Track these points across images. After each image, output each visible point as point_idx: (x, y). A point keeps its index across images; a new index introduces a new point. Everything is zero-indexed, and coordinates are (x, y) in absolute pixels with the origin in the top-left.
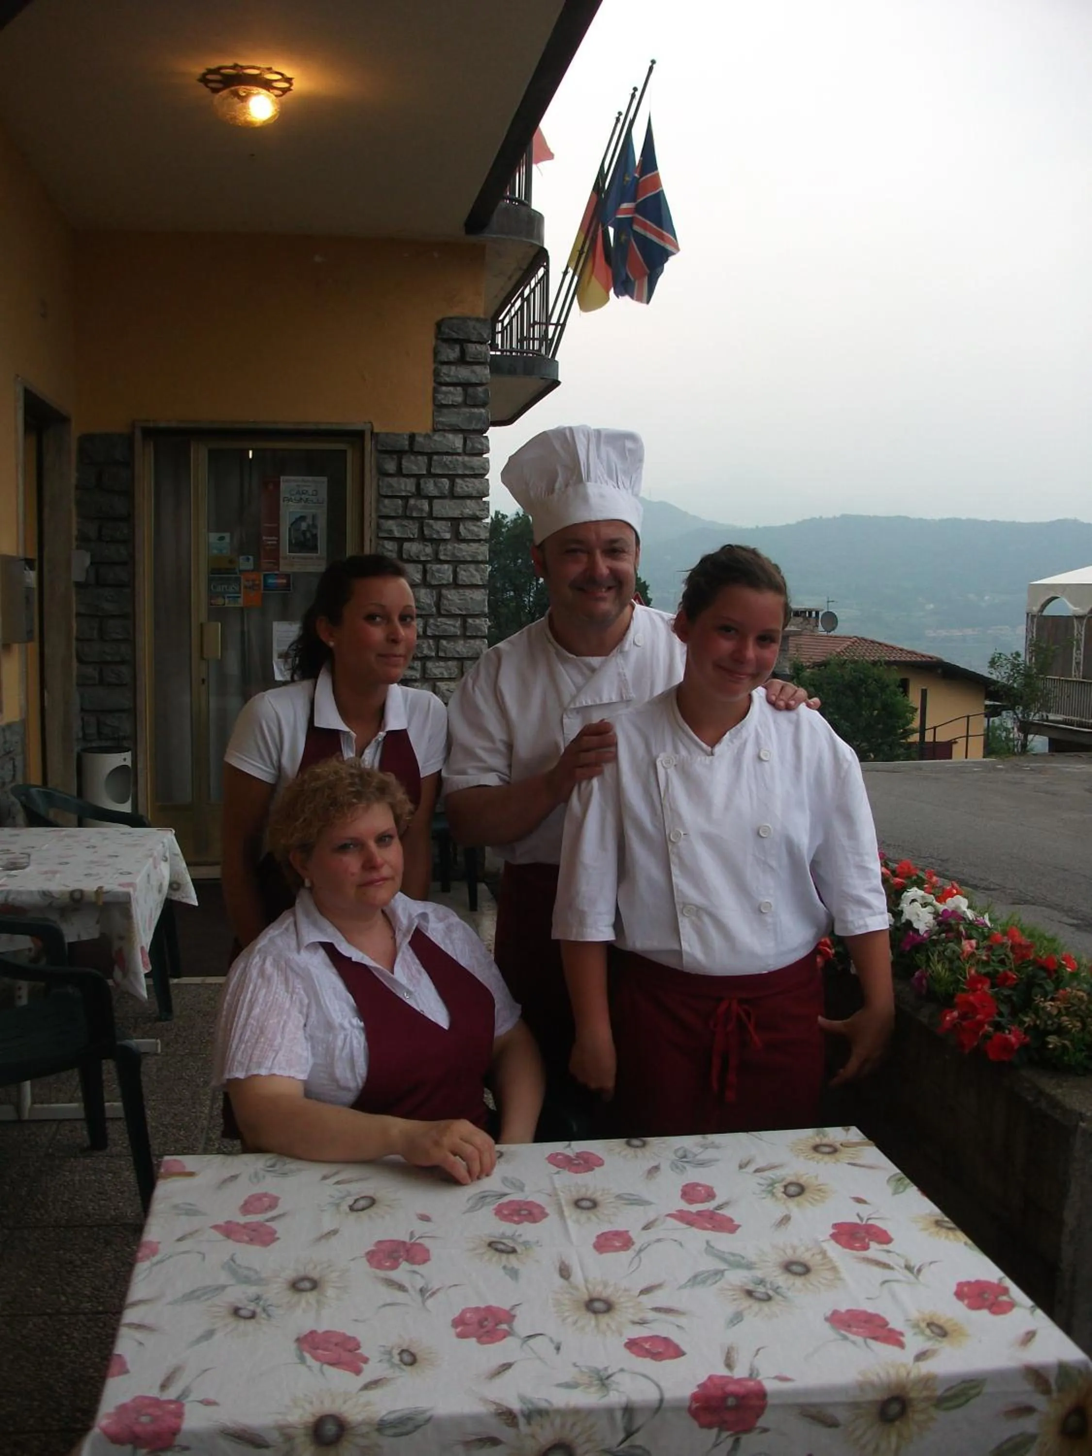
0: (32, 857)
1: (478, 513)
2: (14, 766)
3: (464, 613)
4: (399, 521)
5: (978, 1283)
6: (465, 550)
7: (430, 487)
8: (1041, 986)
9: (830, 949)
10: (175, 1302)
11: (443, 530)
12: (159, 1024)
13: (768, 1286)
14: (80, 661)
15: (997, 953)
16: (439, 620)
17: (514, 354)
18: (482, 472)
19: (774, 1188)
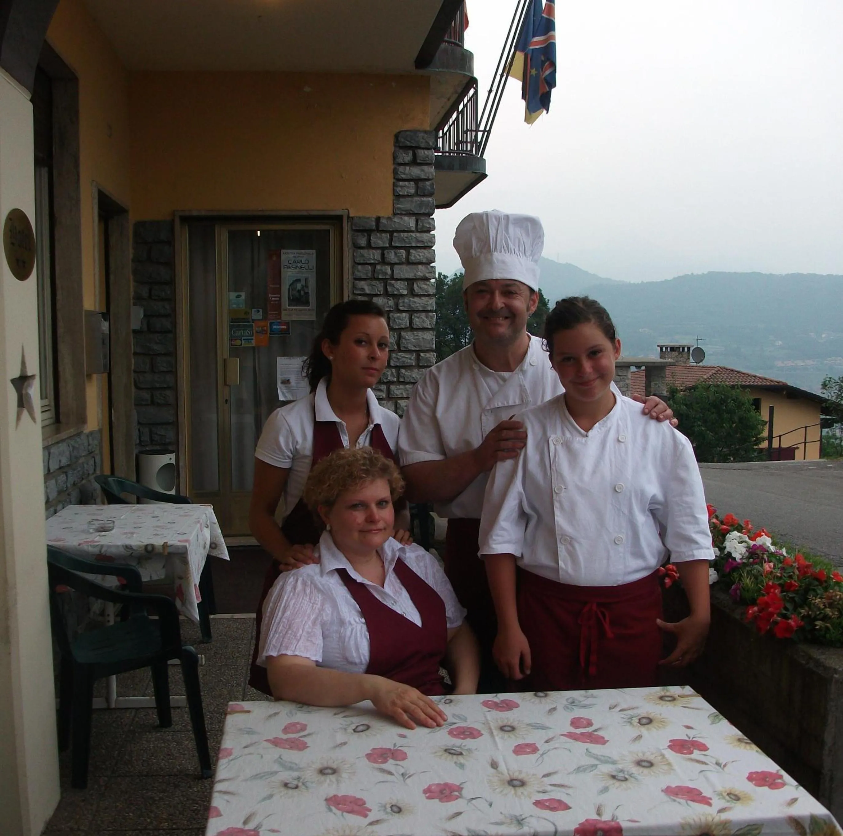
0: (116, 523)
1: (427, 275)
2: (95, 462)
3: (418, 349)
4: (369, 281)
5: (763, 773)
6: (418, 303)
7: (391, 256)
8: (814, 590)
9: (676, 573)
10: (246, 780)
11: (401, 288)
12: (202, 646)
13: (626, 773)
14: (137, 387)
15: (787, 571)
16: (399, 354)
17: (452, 154)
18: (430, 244)
19: (632, 720)
